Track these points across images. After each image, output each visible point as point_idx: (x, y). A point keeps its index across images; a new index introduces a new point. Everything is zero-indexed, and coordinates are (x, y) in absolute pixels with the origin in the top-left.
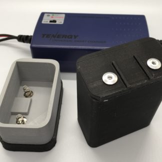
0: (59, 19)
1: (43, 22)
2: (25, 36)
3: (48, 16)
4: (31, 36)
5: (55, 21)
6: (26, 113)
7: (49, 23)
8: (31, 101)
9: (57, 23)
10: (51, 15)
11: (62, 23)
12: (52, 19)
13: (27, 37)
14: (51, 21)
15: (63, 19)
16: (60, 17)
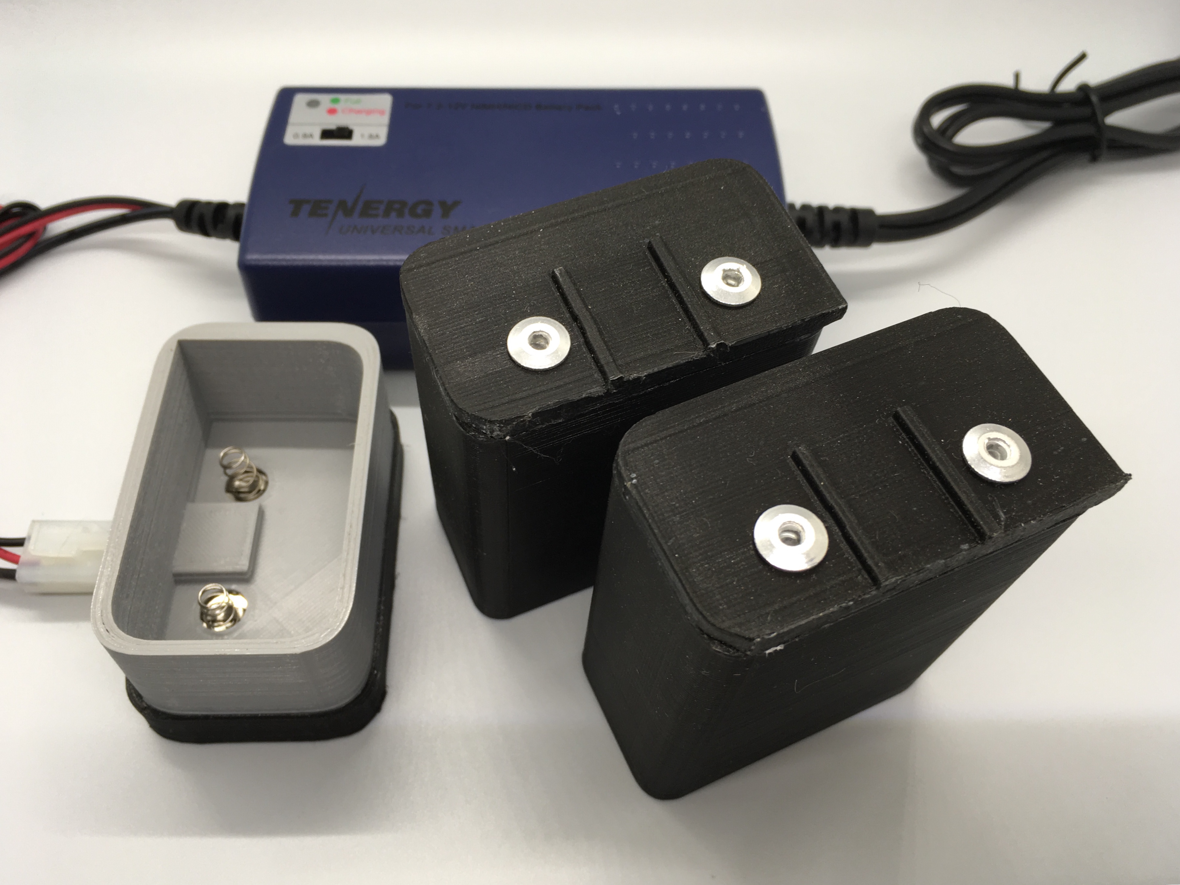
0: (363, 118)
1: (290, 138)
2: (209, 204)
3: (313, 104)
4: (240, 206)
5: (345, 133)
6: (241, 574)
7: (316, 141)
8: (261, 515)
9: (357, 140)
10: (325, 99)
11: (381, 141)
12: (333, 123)
13: (221, 208)
14: (326, 134)
15: (385, 119)
16: (369, 112)
